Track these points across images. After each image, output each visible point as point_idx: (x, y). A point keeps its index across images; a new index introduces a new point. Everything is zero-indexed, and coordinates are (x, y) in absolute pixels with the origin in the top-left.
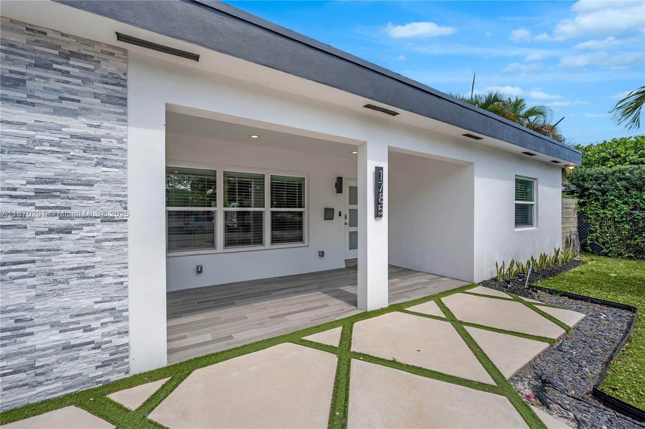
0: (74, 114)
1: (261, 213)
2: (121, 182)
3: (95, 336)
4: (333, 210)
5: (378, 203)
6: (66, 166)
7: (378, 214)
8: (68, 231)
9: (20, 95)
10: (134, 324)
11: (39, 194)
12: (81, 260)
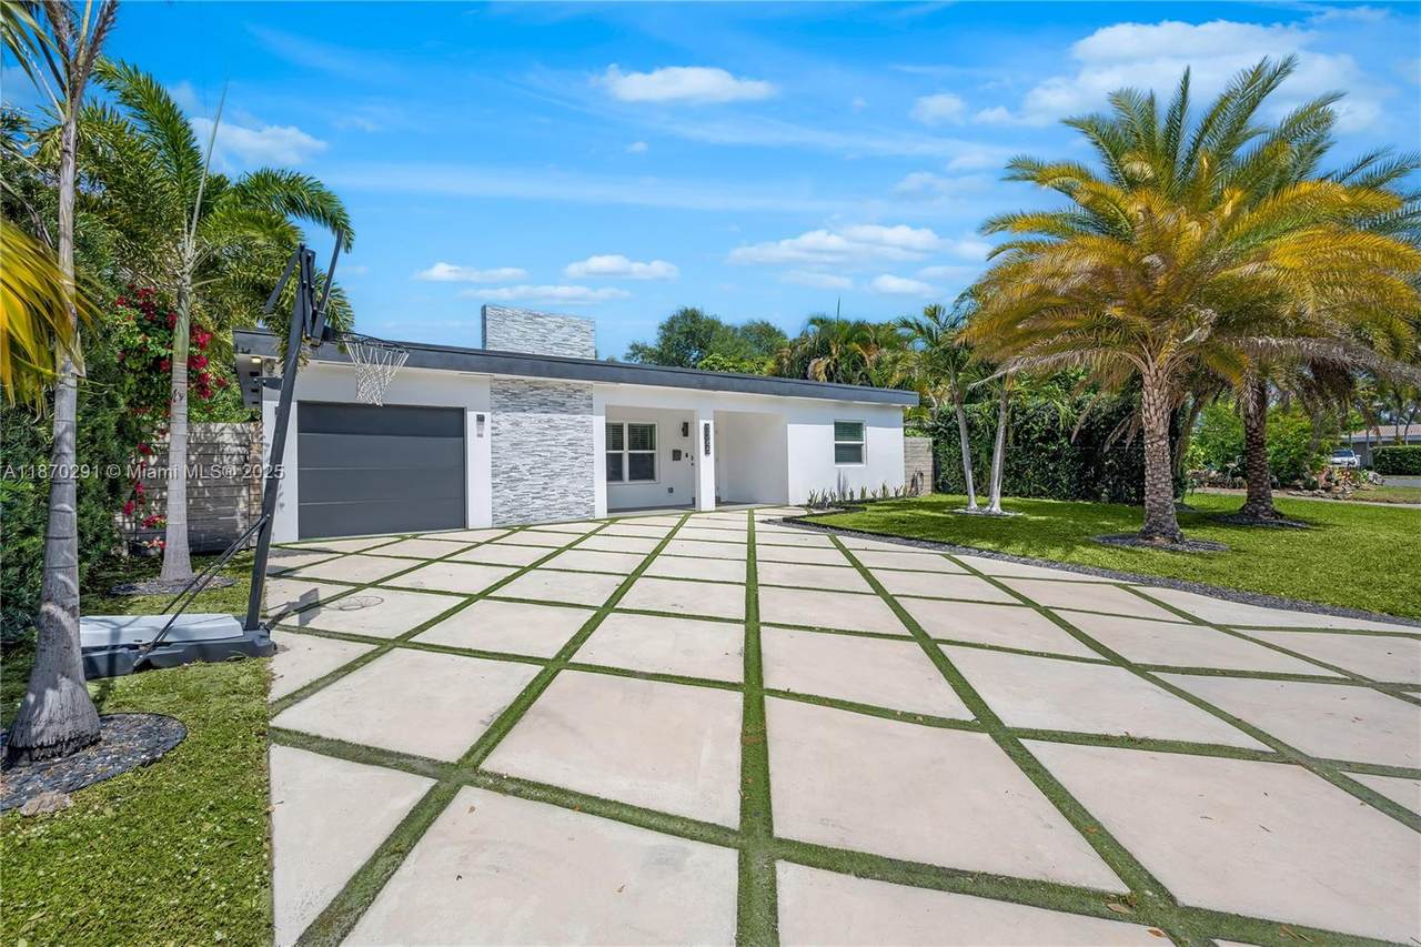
0: (578, 413)
1: (621, 455)
2: (591, 439)
3: (585, 500)
4: (680, 452)
5: (707, 446)
6: (576, 434)
7: (707, 452)
8: (576, 458)
9: (563, 409)
10: (596, 498)
11: (570, 444)
12: (581, 470)
